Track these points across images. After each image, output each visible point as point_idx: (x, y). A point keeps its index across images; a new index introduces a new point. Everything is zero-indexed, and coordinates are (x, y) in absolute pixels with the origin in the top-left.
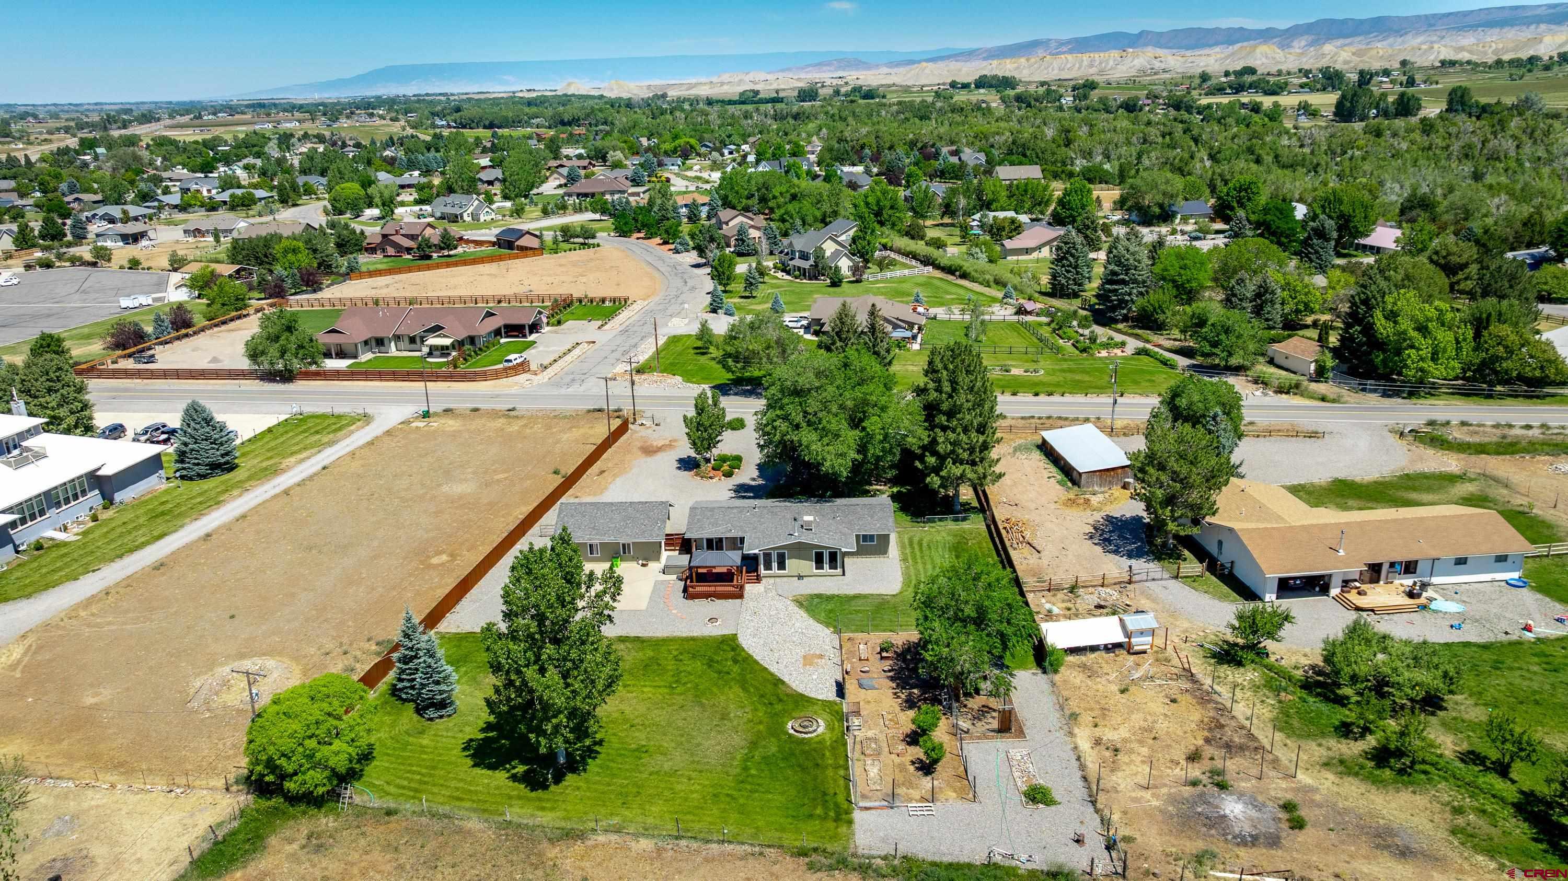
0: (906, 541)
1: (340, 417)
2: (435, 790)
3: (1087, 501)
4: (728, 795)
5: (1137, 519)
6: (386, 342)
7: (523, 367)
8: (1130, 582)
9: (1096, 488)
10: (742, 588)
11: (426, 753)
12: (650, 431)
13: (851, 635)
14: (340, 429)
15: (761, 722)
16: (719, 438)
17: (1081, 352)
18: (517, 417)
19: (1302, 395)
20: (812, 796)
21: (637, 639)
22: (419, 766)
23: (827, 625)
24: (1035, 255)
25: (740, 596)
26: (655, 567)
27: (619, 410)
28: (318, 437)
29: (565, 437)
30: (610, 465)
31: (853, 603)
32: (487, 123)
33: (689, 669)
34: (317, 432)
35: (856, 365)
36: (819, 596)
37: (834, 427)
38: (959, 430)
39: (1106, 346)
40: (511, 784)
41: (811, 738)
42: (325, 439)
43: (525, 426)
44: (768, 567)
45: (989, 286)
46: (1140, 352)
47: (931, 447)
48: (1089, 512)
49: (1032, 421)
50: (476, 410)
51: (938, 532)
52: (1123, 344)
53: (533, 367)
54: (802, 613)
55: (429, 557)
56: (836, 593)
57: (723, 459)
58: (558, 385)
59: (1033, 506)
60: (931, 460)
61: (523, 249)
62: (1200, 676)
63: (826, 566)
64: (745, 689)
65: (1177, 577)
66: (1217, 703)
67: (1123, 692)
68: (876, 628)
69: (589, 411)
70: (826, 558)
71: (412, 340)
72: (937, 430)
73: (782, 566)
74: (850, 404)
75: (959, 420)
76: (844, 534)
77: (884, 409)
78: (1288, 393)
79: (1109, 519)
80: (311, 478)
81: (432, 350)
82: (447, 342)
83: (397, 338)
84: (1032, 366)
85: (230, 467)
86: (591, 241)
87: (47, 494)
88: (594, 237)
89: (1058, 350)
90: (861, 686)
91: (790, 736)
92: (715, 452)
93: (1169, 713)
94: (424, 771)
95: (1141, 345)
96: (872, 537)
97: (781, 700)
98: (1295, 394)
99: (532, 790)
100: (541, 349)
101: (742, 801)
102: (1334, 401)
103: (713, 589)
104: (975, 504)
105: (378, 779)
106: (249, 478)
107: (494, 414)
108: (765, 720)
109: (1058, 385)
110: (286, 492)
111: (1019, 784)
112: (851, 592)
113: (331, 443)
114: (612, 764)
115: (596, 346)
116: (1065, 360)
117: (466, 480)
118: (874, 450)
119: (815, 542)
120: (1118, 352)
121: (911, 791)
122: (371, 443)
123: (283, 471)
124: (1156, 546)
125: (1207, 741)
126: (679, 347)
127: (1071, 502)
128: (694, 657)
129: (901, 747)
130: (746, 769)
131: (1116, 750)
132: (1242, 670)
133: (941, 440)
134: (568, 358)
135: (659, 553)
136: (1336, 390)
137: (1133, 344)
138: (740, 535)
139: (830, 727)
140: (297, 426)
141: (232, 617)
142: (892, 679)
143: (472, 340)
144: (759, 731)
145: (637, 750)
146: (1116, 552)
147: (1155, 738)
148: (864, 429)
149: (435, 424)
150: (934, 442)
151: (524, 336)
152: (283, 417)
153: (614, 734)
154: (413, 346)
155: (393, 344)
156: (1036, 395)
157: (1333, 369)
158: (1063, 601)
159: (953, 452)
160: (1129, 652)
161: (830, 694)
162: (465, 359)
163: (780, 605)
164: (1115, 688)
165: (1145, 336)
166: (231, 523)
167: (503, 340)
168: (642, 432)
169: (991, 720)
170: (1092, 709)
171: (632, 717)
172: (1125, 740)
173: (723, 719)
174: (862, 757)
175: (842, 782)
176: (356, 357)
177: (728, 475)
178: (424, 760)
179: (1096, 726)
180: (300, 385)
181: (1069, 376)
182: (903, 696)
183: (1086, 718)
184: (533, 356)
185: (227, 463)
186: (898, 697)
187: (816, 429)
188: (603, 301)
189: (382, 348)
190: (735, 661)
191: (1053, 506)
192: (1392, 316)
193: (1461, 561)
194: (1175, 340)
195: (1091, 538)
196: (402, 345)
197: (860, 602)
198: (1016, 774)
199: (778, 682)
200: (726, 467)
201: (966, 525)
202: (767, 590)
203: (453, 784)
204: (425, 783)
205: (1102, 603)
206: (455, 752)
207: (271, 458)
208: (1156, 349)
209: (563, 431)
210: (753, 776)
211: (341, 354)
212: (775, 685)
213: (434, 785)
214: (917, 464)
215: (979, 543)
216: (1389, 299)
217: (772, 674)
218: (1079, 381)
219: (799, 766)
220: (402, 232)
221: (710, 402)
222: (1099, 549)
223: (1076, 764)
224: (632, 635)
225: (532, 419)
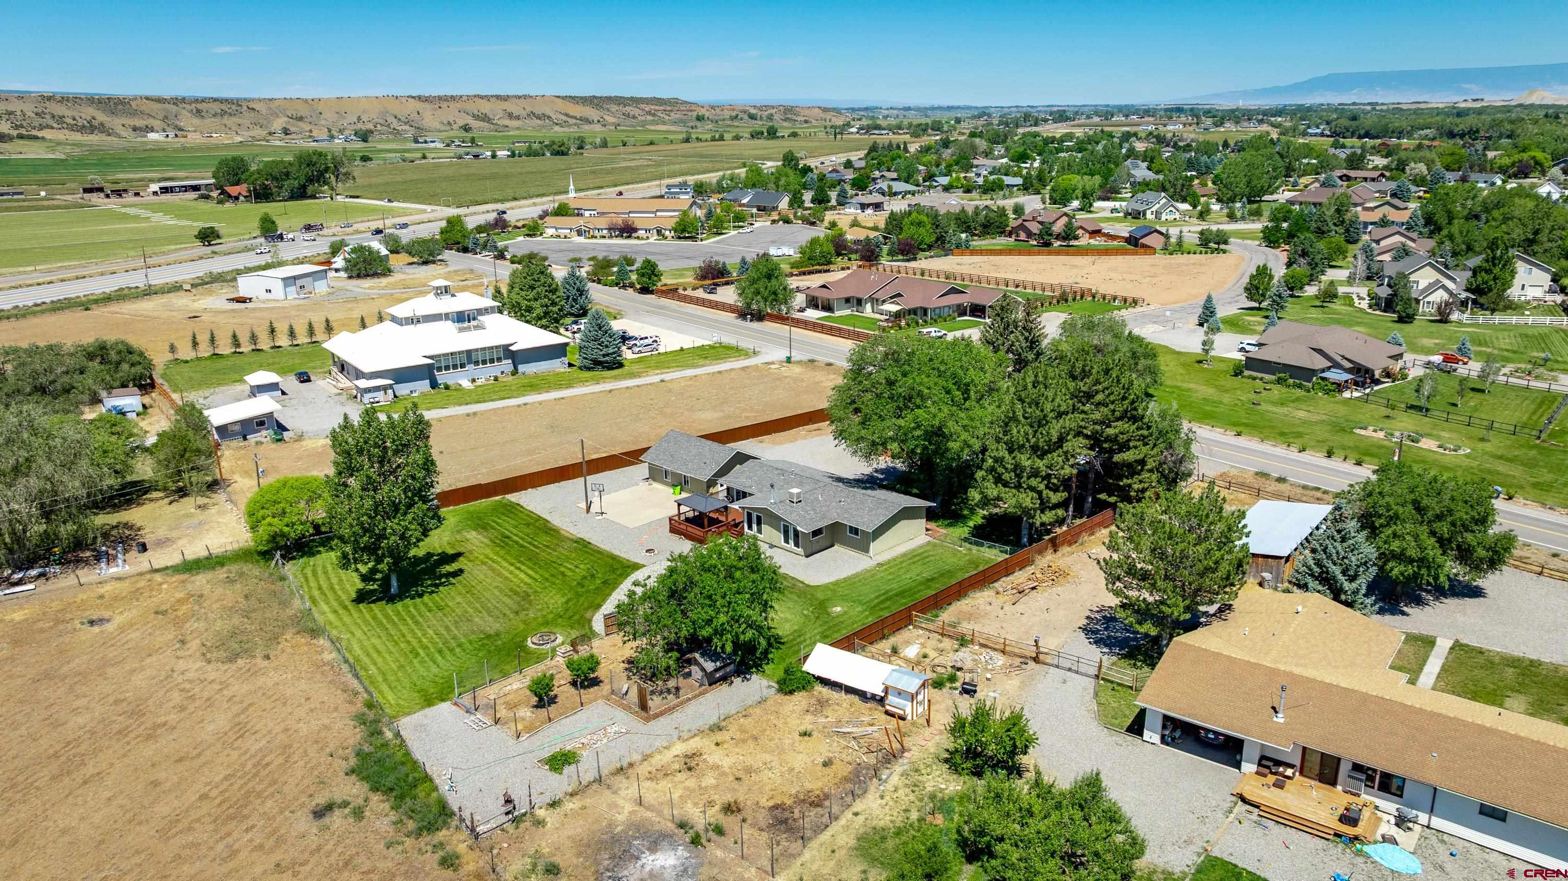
0: (919, 551)
1: (739, 350)
6: (865, 302)
10: (706, 535)
14: (723, 358)
15: (528, 624)
25: (701, 541)
28: (700, 360)
32: (1362, 132)
33: (570, 574)
34: (706, 357)
42: (701, 363)
44: (750, 526)
51: (966, 555)
61: (1144, 246)
62: (900, 760)
64: (568, 601)
65: (1098, 677)
66: (862, 787)
67: (803, 734)
73: (760, 530)
82: (895, 308)
83: (875, 301)
84: (1463, 443)
85: (612, 367)
86: (1222, 247)
87: (469, 353)
88: (1226, 242)
91: (524, 641)
93: (797, 770)
96: (857, 530)
97: (571, 617)
103: (685, 527)
108: (534, 624)
111: (569, 745)
113: (697, 367)
114: (410, 606)
119: (783, 515)
125: (775, 806)
128: (589, 569)
130: (459, 646)
131: (689, 768)
135: (707, 491)
138: (754, 492)
140: (704, 350)
144: (514, 629)
145: (438, 606)
147: (738, 779)
149: (786, 369)
151: (984, 317)
152: (703, 343)
153: (448, 592)
155: (869, 305)
160: (885, 710)
164: (803, 728)
166: (550, 400)
167: (960, 318)
170: (744, 732)
172: (713, 767)
175: (483, 682)
176: (833, 312)
179: (718, 744)
180: (762, 325)
183: (723, 736)
185: (607, 362)
188: (1115, 298)
190: (604, 582)
193: (1489, 812)
196: (876, 308)
198: (582, 740)
199: (597, 606)
201: (1002, 558)
205: (967, 666)
207: (650, 367)
211: (822, 307)
212: (590, 607)
217: (605, 600)
220: (1039, 219)
223: (637, 757)
224: (591, 540)
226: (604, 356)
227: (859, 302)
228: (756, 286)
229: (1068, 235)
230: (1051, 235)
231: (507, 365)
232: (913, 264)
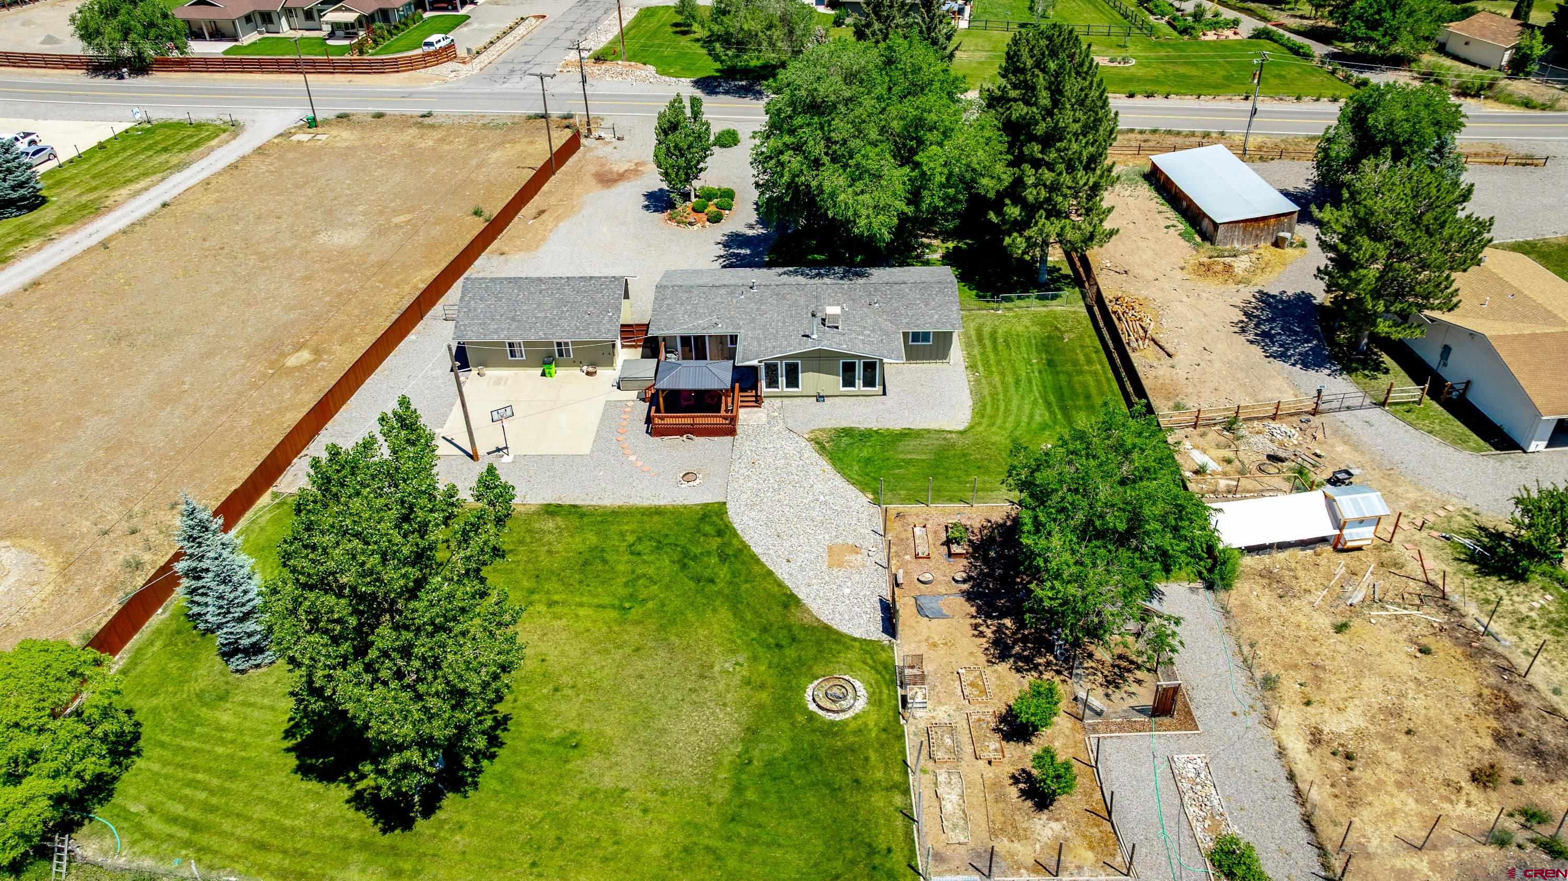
0: (973, 333)
1: (199, 126)
2: (227, 825)
3: (1228, 268)
4: (708, 849)
5: (1304, 299)
6: (274, 17)
7: (447, 53)
8: (1315, 412)
9: (1237, 245)
10: (733, 420)
11: (223, 742)
12: (609, 149)
13: (901, 507)
14: (197, 144)
15: (762, 686)
16: (702, 165)
17: (1181, 33)
18: (432, 126)
19: (1497, 100)
20: (850, 854)
21: (574, 510)
22: (209, 771)
23: (863, 487)
25: (730, 430)
26: (608, 376)
27: (569, 117)
28: (164, 157)
29: (494, 156)
30: (553, 201)
31: (901, 446)
33: (651, 571)
34: (165, 150)
35: (905, 61)
36: (848, 432)
37: (872, 165)
38: (1061, 167)
39: (1215, 25)
40: (351, 813)
41: (845, 723)
42: (174, 160)
43: (442, 140)
44: (772, 383)
46: (1259, 35)
47: (1015, 191)
48: (1232, 287)
49: (1131, 136)
50: (379, 116)
51: (1018, 317)
52: (1236, 23)
53: (461, 52)
54: (824, 464)
55: (284, 355)
56: (875, 426)
57: (708, 195)
58: (492, 79)
59: (1149, 274)
60: (1013, 211)
62: (1455, 598)
63: (859, 382)
64: (737, 614)
65: (1383, 404)
66: (1496, 655)
67: (1340, 628)
68: (940, 495)
69: (530, 118)
70: (859, 371)
71: (309, 15)
72: (1026, 167)
73: (793, 381)
74: (896, 125)
75: (1059, 150)
76: (887, 334)
77: (946, 134)
78: (1477, 95)
79: (1265, 298)
80: (142, 222)
81: (337, 29)
82: (350, 17)
83: (289, 12)
84: (1119, 54)
85: (35, 202)
89: (1152, 30)
90: (920, 610)
91: (811, 717)
92: (696, 184)
93: (1422, 677)
94: (215, 782)
95: (1261, 25)
96: (926, 336)
97: (794, 639)
98: (1486, 98)
99: (384, 831)
100: (476, 25)
101: (732, 863)
102: (1544, 107)
103: (690, 421)
104: (1066, 270)
105: (136, 799)
106: (58, 221)
107: (404, 122)
108: (770, 681)
109: (1156, 81)
110: (104, 245)
111: (1199, 835)
112: (896, 424)
113: (180, 167)
114: (519, 774)
115: (546, 22)
116: (1161, 45)
117: (353, 225)
118: (931, 199)
119: (844, 348)
120: (1228, 33)
121: (1017, 846)
122: (234, 166)
123: (109, 209)
124: (1340, 345)
125: (1499, 739)
126: (654, 23)
127: (1206, 270)
128: (659, 547)
129: (994, 743)
130: (738, 789)
131: (1349, 757)
132: (1522, 587)
133: (1030, 181)
134: (509, 39)
135: (613, 354)
136: (1545, 91)
137: (1249, 25)
138: (730, 331)
139: (875, 701)
140: (141, 139)
142: (969, 596)
143: (384, 14)
144: (761, 706)
145: (561, 742)
146: (1283, 356)
147: (1409, 732)
148: (917, 165)
149: (323, 136)
150: (1018, 183)
151: (455, 9)
152: (120, 128)
153: (528, 707)
154: (310, 24)
155: (284, 20)
156: (1131, 96)
157: (1542, 59)
158: (1218, 446)
159: (1048, 200)
160: (1336, 550)
161: (872, 629)
162: (375, 41)
163: (790, 449)
164: (1324, 622)
165: (1260, 12)
166: (16, 294)
167: (427, 15)
168: (601, 150)
169: (1134, 688)
170: (1295, 667)
171: (558, 669)
172: (1360, 734)
173: (702, 677)
174: (930, 765)
175: (899, 821)
176: (236, 40)
177: (715, 219)
178: (217, 758)
179: (1308, 703)
180: (157, 79)
181: (1170, 69)
182: (989, 633)
183: (1289, 686)
184: (463, 38)
186: (981, 634)
187: (845, 166)
189: (270, 26)
190: (723, 558)
191: (1179, 275)
194: (1302, 17)
195: (1243, 330)
196: (295, 21)
197: (912, 443)
198: (1192, 811)
199: (790, 600)
200: (711, 208)
201: (1057, 307)
202: (771, 420)
203: (259, 812)
204: (213, 809)
205: (1281, 454)
206: (268, 741)
207: (95, 188)
208: (1281, 31)
209: (493, 148)
210: (749, 804)
211: (217, 34)
212: (786, 606)
213: (227, 815)
214: (992, 216)
215: (1080, 337)
217: (780, 584)
218: (1185, 76)
219: (828, 785)
221: (688, 112)
222: (1257, 351)
223: (1287, 789)
224: (567, 501)
225: (452, 129)
227: (267, 18)
228: (120, 18)
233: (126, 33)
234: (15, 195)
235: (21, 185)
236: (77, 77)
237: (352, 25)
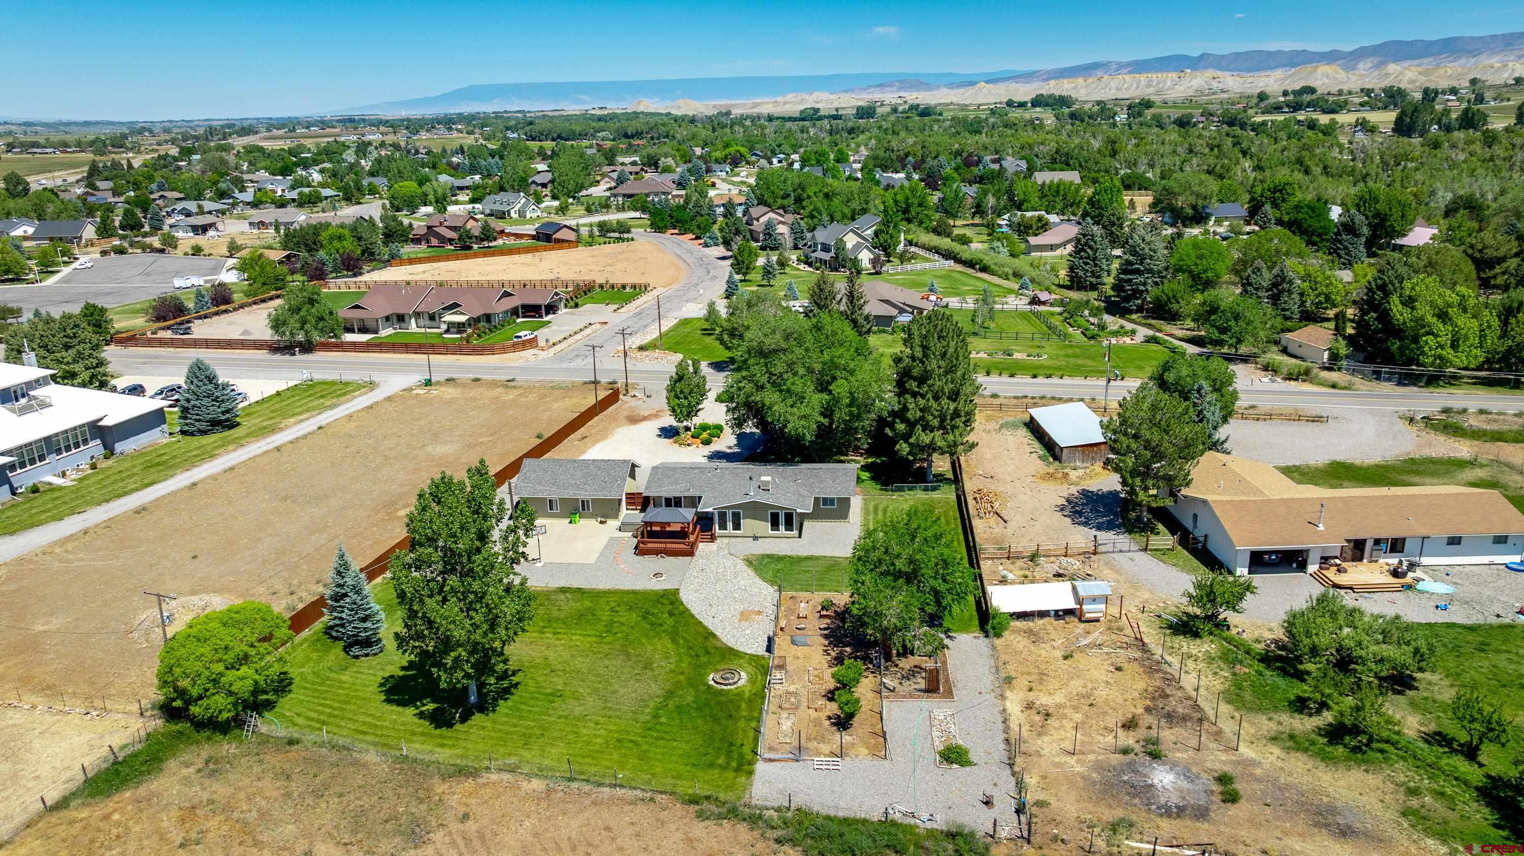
0: (871, 509)
1: (347, 384)
2: (343, 723)
3: (1065, 476)
4: (632, 741)
5: (1114, 494)
6: (407, 318)
7: (532, 343)
8: (1095, 553)
9: (1078, 464)
10: (693, 545)
11: (343, 688)
12: (640, 402)
13: (794, 593)
14: (344, 394)
15: (682, 673)
16: (700, 406)
17: (1089, 339)
18: (515, 387)
19: (1311, 382)
20: (718, 745)
21: (579, 590)
22: (334, 700)
23: (772, 583)
24: (1059, 252)
25: (691, 554)
26: (613, 524)
27: (615, 383)
28: (322, 400)
29: (556, 405)
30: (594, 431)
31: (804, 564)
32: (555, 135)
33: (623, 620)
34: (322, 397)
35: (828, 329)
36: (770, 556)
37: (798, 389)
38: (929, 396)
39: (1116, 334)
40: (417, 721)
41: (730, 690)
42: (328, 403)
43: (521, 395)
44: (723, 526)
45: (1008, 279)
46: (1150, 340)
47: (900, 414)
48: (1065, 486)
49: (1025, 400)
50: (477, 380)
51: (906, 500)
52: (1133, 332)
53: (542, 343)
54: (751, 572)
55: (397, 510)
56: (789, 554)
57: (704, 428)
58: (561, 360)
59: (1009, 479)
60: (901, 427)
61: (558, 241)
62: (1152, 646)
63: (782, 527)
64: (674, 641)
65: (1146, 550)
66: (1166, 673)
67: (1065, 658)
68: (822, 588)
69: (585, 383)
70: (782, 519)
71: (432, 317)
72: (908, 396)
73: (737, 526)
74: (817, 367)
76: (803, 497)
77: (852, 372)
78: (1296, 380)
79: (1085, 493)
80: (305, 437)
81: (451, 327)
82: (462, 318)
83: (417, 315)
84: (1035, 351)
85: (231, 425)
86: (626, 236)
87: (47, 439)
88: (629, 232)
89: (1066, 336)
90: (793, 642)
91: (709, 687)
92: (697, 421)
93: (1112, 681)
94: (337, 705)
95: (1150, 333)
96: (831, 501)
97: (708, 653)
98: (1305, 381)
99: (436, 728)
100: (555, 328)
101: (644, 748)
102: (1345, 388)
103: (663, 545)
104: (950, 475)
105: (289, 710)
106: (248, 435)
107: (494, 384)
108: (687, 671)
109: (1059, 368)
110: (278, 449)
111: (937, 743)
112: (804, 553)
113: (332, 407)
114: (524, 707)
115: (606, 327)
116: (1072, 346)
117: (451, 442)
118: (841, 415)
119: (770, 502)
120: (1128, 340)
121: (822, 745)
122: (370, 407)
123: (281, 430)
124: (1129, 520)
125: (1148, 710)
126: (688, 329)
127: (1050, 476)
128: (631, 609)
129: (821, 702)
130: (656, 716)
131: (1048, 715)
132: (1198, 641)
133: (911, 406)
134: (578, 336)
135: (618, 510)
136: (1349, 377)
137: (1143, 332)
138: (698, 494)
139: (752, 681)
140: (305, 390)
141: (195, 557)
142: (826, 637)
143: (488, 318)
144: (679, 682)
145: (552, 694)
146: (1085, 524)
147: (1091, 705)
148: (830, 392)
149: (435, 392)
150: (905, 409)
151: (541, 317)
152: (292, 384)
153: (532, 678)
154: (433, 324)
155: (413, 320)
156: (1035, 377)
157: (1347, 357)
158: (1021, 569)
159: (922, 418)
160: (1080, 620)
161: (761, 651)
162: (479, 336)
163: (729, 563)
164: (1058, 654)
165: (1158, 326)
166: (219, 474)
167: (519, 320)
168: (633, 403)
169: (919, 680)
170: (1029, 674)
171: (554, 662)
172: (1059, 706)
173: (646, 668)
174: (779, 710)
175: (752, 734)
176: (377, 333)
177: (707, 442)
178: (339, 695)
179: (1030, 690)
180: (319, 356)
181: (1072, 361)
182: (833, 654)
183: (1022, 682)
184: (542, 334)
185: (228, 420)
186: (828, 654)
187: (781, 391)
189: (403, 325)
190: (671, 614)
191: (1029, 479)
192: (1409, 302)
193: (1454, 541)
194: (1188, 329)
195: (1062, 510)
196: (422, 322)
197: (811, 563)
198: (936, 734)
199: (710, 635)
200: (705, 435)
201: (935, 495)
202: (719, 549)
203: (362, 718)
204: (335, 716)
205: (1061, 571)
206: (371, 689)
207: (273, 418)
208: (1167, 338)
209: (556, 400)
210: (662, 724)
211: (363, 330)
212: (706, 638)
213: (343, 719)
214: (888, 431)
215: (946, 512)
216: (1407, 285)
217: (705, 628)
218: (1082, 366)
219: (711, 716)
220: (446, 224)
221: (691, 369)
222: (1068, 520)
223: (1001, 726)
224: (575, 586)
225: (529, 388)
226: (223, 413)
227: (401, 318)
228: (302, 313)
229: (488, 235)
230: (470, 238)
231: (95, 447)
232: (359, 278)
233: (304, 322)
234: (223, 418)
235: (228, 411)
236: (263, 354)
237: (463, 324)
